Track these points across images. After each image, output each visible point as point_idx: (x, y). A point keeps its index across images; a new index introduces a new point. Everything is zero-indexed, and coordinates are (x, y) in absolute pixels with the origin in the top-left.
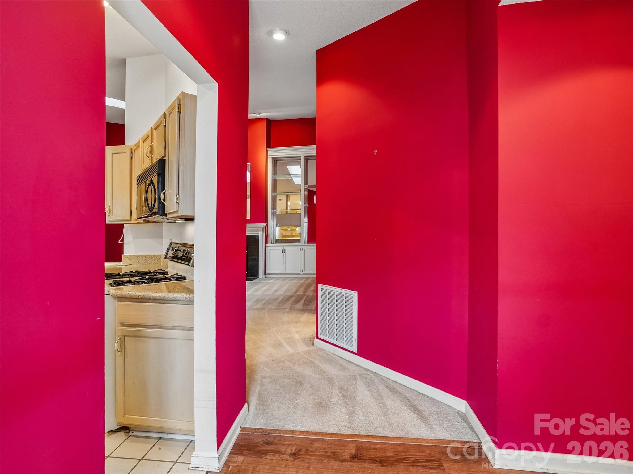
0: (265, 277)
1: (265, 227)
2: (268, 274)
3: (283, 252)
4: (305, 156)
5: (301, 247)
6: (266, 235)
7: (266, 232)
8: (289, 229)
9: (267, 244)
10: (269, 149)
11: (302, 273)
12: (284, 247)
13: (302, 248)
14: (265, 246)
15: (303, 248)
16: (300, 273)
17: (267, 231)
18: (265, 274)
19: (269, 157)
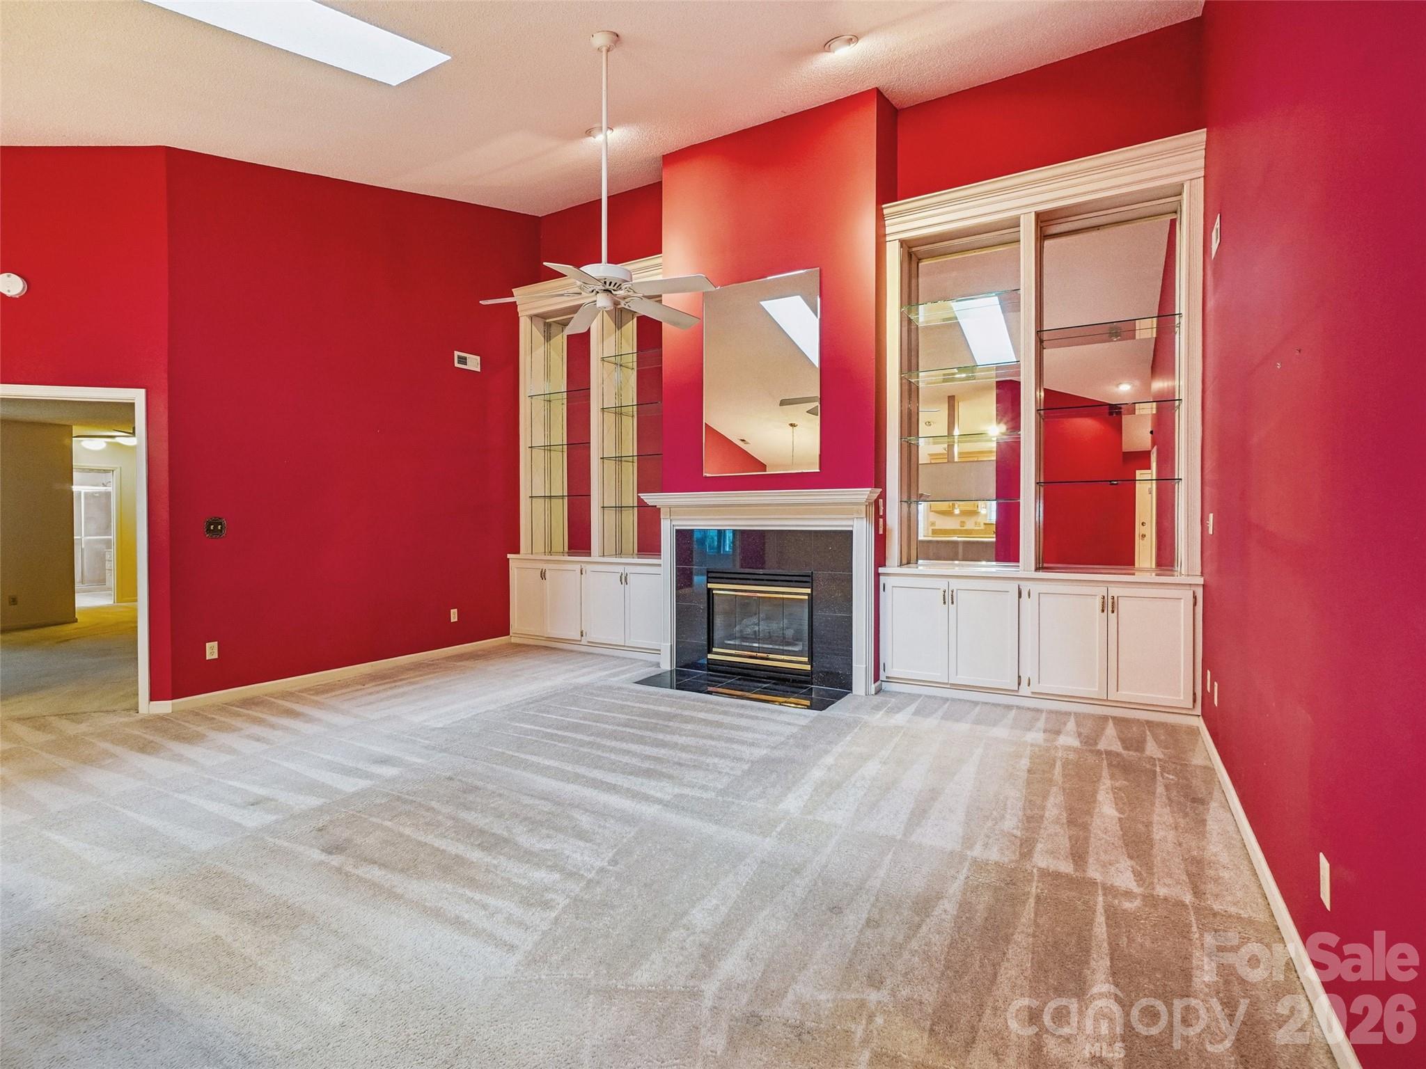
0: (878, 691)
1: (876, 502)
2: (887, 677)
3: (948, 599)
4: (1038, 215)
5: (1022, 584)
6: (881, 532)
7: (881, 520)
8: (957, 512)
9: (885, 565)
10: (888, 209)
11: (1025, 690)
12: (951, 580)
13: (1026, 587)
14: (877, 575)
15: (1036, 588)
16: (1017, 691)
17: (884, 517)
18: (877, 678)
19: (888, 238)
